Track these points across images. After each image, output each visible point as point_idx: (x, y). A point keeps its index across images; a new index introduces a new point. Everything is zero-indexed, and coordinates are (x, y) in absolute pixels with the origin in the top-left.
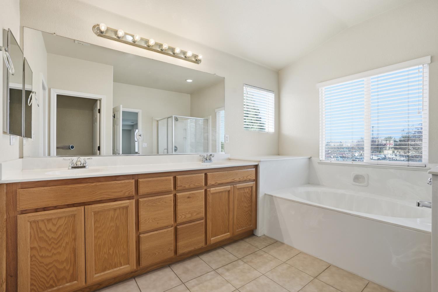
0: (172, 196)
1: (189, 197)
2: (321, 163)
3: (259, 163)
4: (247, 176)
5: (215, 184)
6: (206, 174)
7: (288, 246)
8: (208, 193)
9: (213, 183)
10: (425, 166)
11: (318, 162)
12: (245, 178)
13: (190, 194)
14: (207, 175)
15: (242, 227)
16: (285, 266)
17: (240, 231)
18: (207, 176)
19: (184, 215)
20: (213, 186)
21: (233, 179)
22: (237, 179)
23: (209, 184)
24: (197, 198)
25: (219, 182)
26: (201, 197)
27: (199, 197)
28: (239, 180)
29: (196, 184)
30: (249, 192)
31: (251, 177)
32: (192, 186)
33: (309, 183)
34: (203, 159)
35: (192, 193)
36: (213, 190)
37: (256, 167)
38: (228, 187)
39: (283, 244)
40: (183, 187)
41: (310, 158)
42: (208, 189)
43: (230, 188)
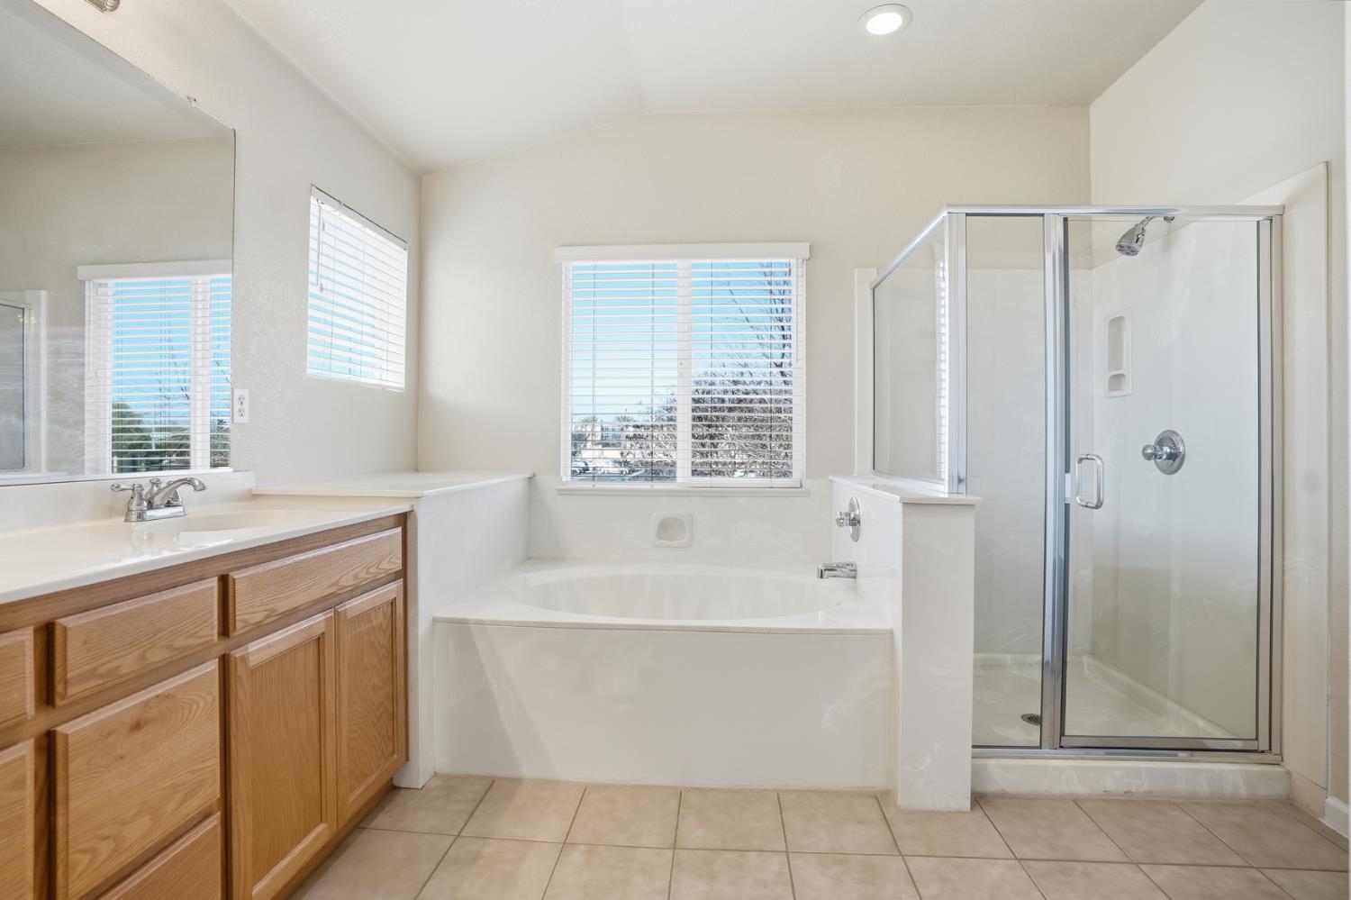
0: (25, 752)
1: (137, 726)
2: (563, 492)
3: (413, 506)
4: (380, 563)
5: (267, 617)
6: (224, 581)
7: (541, 784)
8: (239, 673)
9: (259, 617)
10: (801, 487)
11: (558, 490)
12: (373, 570)
13: (146, 704)
14: (231, 583)
15: (366, 776)
16: (576, 856)
17: (362, 793)
18: (231, 587)
19: (108, 838)
20: (261, 630)
21: (336, 583)
22: (347, 581)
23: (239, 625)
24: (186, 712)
25: (283, 606)
26: (206, 702)
27: (194, 707)
28: (357, 582)
29: (181, 642)
30: (385, 626)
31: (389, 562)
32: (158, 656)
33: (529, 558)
34: (135, 502)
35: (157, 696)
36: (258, 651)
37: (403, 520)
38: (317, 622)
39: (516, 782)
40: (101, 676)
41: (531, 478)
42: (237, 653)
43: (323, 625)
